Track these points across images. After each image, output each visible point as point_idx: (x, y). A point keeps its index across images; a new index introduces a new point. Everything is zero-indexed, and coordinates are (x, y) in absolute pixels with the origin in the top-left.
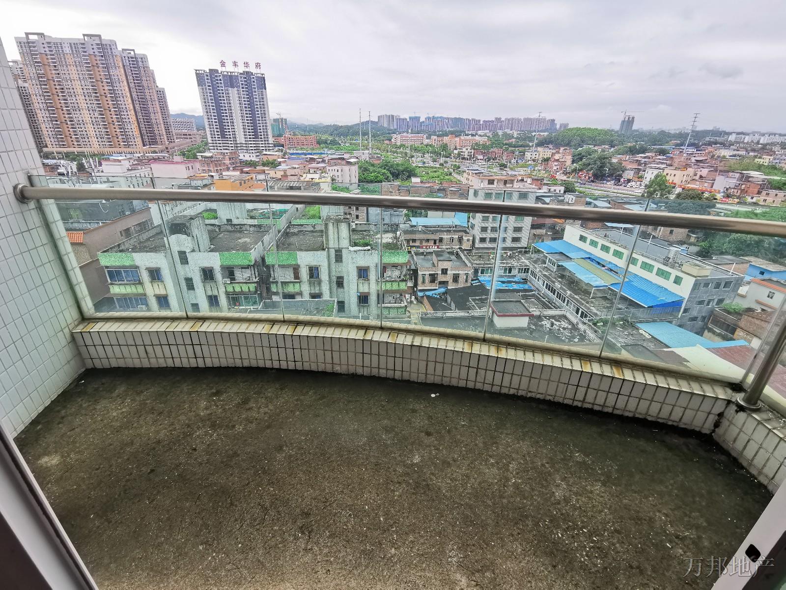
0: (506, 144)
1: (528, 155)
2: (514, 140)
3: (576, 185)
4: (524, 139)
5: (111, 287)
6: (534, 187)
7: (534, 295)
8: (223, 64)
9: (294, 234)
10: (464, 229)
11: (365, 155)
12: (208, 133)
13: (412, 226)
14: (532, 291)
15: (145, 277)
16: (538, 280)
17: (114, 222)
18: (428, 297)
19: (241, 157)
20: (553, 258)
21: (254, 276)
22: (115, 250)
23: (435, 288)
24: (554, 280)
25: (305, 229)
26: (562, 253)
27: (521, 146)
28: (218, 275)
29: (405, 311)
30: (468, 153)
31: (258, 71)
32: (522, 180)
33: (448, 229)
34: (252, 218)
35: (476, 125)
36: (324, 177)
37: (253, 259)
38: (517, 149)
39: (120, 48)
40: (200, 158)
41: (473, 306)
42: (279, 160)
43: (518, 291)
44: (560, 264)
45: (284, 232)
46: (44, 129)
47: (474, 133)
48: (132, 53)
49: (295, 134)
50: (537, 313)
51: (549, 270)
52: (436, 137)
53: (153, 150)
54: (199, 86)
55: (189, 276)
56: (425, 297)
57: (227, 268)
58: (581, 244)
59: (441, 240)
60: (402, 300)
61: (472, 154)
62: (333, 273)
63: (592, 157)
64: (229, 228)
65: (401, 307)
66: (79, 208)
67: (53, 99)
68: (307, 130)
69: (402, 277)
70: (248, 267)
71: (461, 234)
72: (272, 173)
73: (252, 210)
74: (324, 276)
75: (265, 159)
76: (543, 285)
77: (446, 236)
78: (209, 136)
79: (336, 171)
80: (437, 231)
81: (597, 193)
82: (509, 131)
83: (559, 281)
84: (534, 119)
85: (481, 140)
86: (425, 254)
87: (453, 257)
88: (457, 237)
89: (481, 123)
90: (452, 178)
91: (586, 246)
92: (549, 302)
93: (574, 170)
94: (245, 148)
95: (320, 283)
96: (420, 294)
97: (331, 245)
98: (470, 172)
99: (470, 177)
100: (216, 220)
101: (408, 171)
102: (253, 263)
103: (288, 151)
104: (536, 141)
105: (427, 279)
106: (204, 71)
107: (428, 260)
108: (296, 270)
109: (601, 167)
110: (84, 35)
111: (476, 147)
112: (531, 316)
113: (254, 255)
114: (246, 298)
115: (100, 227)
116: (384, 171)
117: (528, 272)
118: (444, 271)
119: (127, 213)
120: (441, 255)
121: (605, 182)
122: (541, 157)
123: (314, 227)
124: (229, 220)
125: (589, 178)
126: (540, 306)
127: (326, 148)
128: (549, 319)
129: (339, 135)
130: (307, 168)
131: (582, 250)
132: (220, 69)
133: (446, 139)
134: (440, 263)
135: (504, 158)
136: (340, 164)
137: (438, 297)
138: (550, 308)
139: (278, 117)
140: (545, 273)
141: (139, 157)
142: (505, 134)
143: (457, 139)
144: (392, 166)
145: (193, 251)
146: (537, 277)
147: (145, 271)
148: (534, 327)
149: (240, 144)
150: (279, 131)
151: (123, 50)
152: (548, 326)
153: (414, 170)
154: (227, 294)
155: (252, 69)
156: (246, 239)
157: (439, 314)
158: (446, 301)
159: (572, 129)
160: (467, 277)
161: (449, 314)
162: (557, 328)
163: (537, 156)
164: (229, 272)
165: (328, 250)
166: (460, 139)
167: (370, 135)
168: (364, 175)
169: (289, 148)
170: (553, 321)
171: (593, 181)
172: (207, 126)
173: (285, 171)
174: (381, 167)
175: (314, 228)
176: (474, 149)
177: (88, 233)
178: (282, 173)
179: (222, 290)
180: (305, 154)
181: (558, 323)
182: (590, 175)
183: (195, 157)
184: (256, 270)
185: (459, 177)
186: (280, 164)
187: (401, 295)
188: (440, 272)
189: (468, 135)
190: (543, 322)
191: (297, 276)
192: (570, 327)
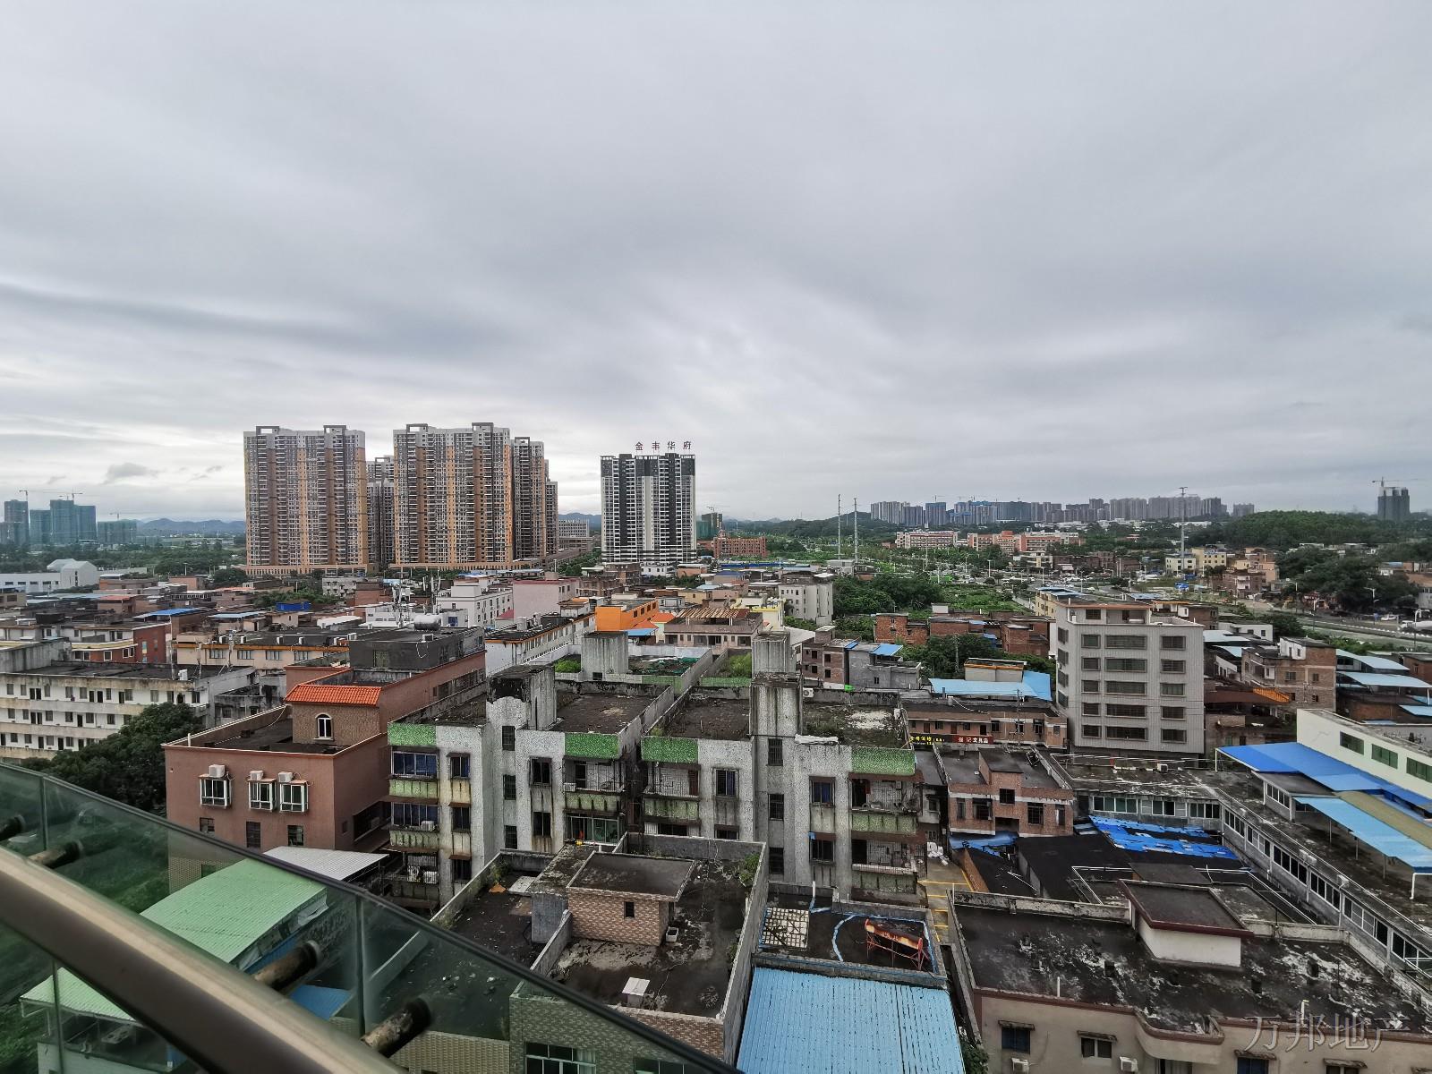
0: (1120, 544)
1: (1172, 563)
2: (1135, 536)
3: (1300, 620)
4: (1158, 535)
5: (391, 782)
6: (1195, 624)
7: (1245, 878)
8: (639, 446)
9: (700, 704)
10: (1044, 706)
11: (846, 567)
12: (604, 537)
13: (934, 695)
14: (1238, 865)
15: (445, 767)
16: (1250, 839)
17: (429, 673)
18: (974, 853)
19: (646, 572)
20: (1283, 786)
21: (618, 781)
22: (415, 718)
23: (988, 832)
24: (1296, 842)
25: (722, 696)
26: (1302, 775)
27: (1153, 547)
28: (558, 775)
29: (914, 886)
30: (1042, 560)
31: (687, 452)
32: (1166, 611)
33: (1010, 704)
34: (636, 671)
35: (1053, 513)
36: (772, 603)
37: (620, 747)
38: (1144, 551)
39: (512, 438)
40: (585, 573)
41: (1085, 888)
42: (702, 575)
43: (1199, 861)
44: (1302, 801)
45: (684, 699)
46: (397, 539)
47: (1051, 526)
48: (527, 441)
49: (733, 536)
50: (1261, 929)
51: (1276, 814)
52: (975, 535)
53: (523, 563)
54: (602, 476)
55: (512, 771)
56: (967, 853)
57: (575, 762)
58: (1347, 756)
59: (996, 726)
60: (906, 860)
61: (1051, 561)
62: (764, 787)
63: (1326, 564)
64: (595, 688)
65: (905, 876)
66: (390, 652)
67: (419, 502)
68: (752, 529)
69: (905, 806)
70: (609, 763)
71: (1039, 716)
72: (688, 597)
73: (639, 659)
74: (746, 792)
75: (680, 573)
76: (1268, 852)
77: (1006, 720)
78: (604, 542)
79: (795, 592)
80: (985, 708)
81: (1361, 639)
82: (1121, 521)
83: (1309, 846)
84: (1174, 499)
85: (1065, 538)
86: (962, 754)
87: (1025, 766)
88: (1031, 721)
89: (1064, 508)
90: (1012, 605)
91: (1365, 762)
92: (1293, 900)
93: (1289, 592)
94: (653, 558)
95: (736, 804)
96: (955, 844)
97: (762, 730)
98: (1049, 594)
99: (1049, 604)
100: (577, 675)
101: (925, 593)
102: (618, 756)
103: (719, 562)
104: (1184, 537)
105: (970, 812)
106: (613, 457)
107: (969, 768)
108: (694, 772)
109: (1355, 585)
110: (473, 424)
111: (1056, 550)
112: (1247, 939)
113: (622, 740)
114: (599, 824)
115: (408, 680)
116: (879, 593)
117: (1217, 816)
118: (1007, 796)
119: (452, 659)
120: (997, 760)
121: (1375, 615)
122: (1202, 564)
123: (737, 691)
124: (598, 675)
125: (1332, 607)
126: (1270, 911)
127: (782, 555)
128: (1302, 952)
129: (804, 535)
130: (746, 588)
131: (1357, 771)
132: (634, 453)
133: (995, 538)
134: (996, 776)
135: (1120, 567)
136: (802, 582)
137: (997, 854)
138: (1300, 920)
139: (709, 512)
140: (1265, 822)
141: (503, 574)
142: (1114, 527)
143: (1018, 537)
144: (895, 584)
145: (526, 727)
146: (1246, 830)
147: (446, 759)
148: (1260, 970)
149: (647, 552)
150: (710, 531)
151: (516, 438)
152: (1303, 970)
153: (936, 590)
154: (568, 812)
155: (679, 450)
156: (618, 710)
157: (1000, 901)
158: (1017, 869)
159: (1264, 515)
160: (1062, 814)
161: (1025, 904)
162: (1331, 980)
163: (1193, 564)
164: (577, 769)
165: (756, 740)
166: (1024, 537)
167: (856, 534)
168: (843, 599)
169: (721, 557)
170: (1315, 956)
171: (1340, 614)
172: (604, 529)
173: (709, 592)
174: (875, 586)
175: (738, 695)
176: (1054, 554)
177: (389, 688)
178: (705, 597)
179: (560, 804)
180: (747, 566)
181: (1329, 966)
182: (1334, 602)
183: (578, 573)
184: (623, 770)
185: (1027, 604)
186: (703, 581)
187: (904, 846)
188: (997, 798)
189: (1038, 530)
190: (1285, 959)
191: (694, 788)
192: (1368, 980)
